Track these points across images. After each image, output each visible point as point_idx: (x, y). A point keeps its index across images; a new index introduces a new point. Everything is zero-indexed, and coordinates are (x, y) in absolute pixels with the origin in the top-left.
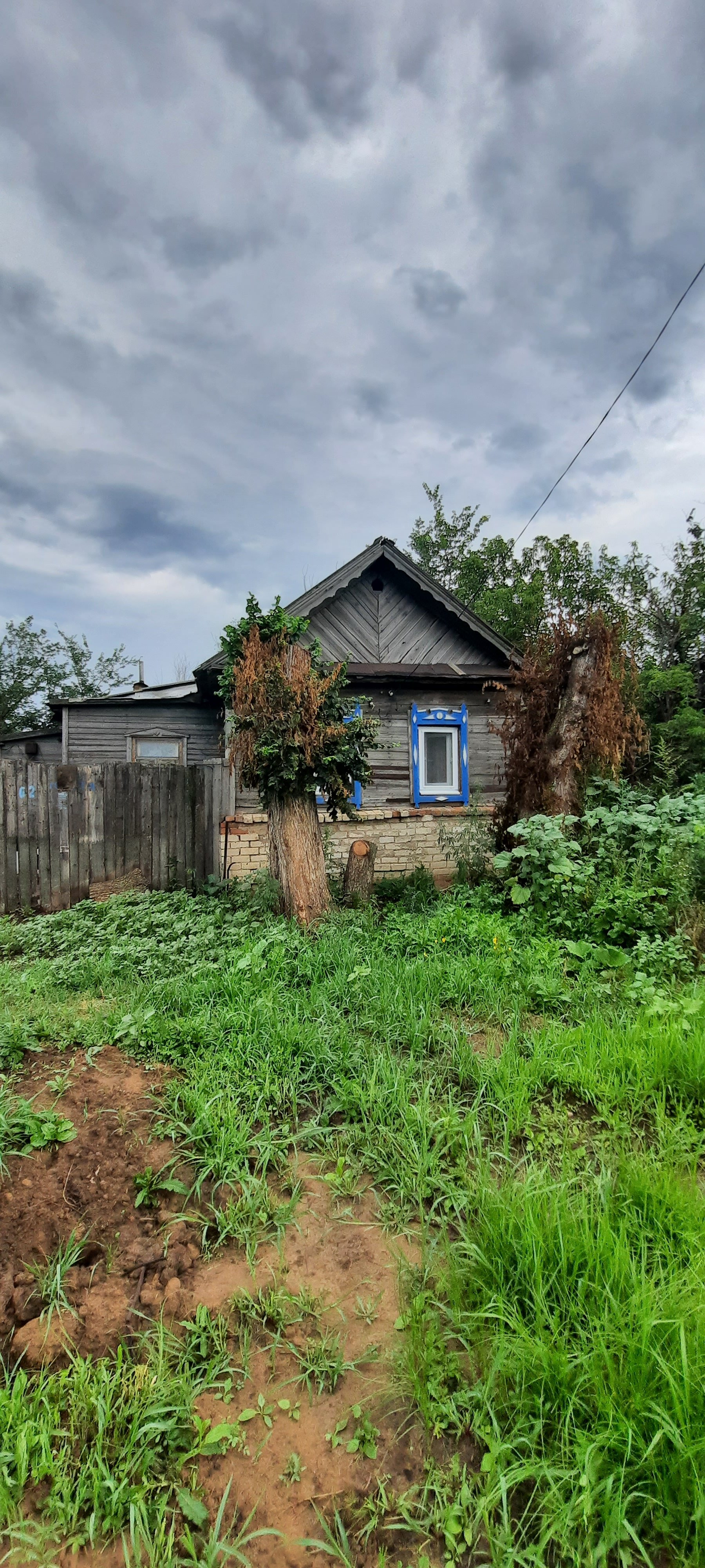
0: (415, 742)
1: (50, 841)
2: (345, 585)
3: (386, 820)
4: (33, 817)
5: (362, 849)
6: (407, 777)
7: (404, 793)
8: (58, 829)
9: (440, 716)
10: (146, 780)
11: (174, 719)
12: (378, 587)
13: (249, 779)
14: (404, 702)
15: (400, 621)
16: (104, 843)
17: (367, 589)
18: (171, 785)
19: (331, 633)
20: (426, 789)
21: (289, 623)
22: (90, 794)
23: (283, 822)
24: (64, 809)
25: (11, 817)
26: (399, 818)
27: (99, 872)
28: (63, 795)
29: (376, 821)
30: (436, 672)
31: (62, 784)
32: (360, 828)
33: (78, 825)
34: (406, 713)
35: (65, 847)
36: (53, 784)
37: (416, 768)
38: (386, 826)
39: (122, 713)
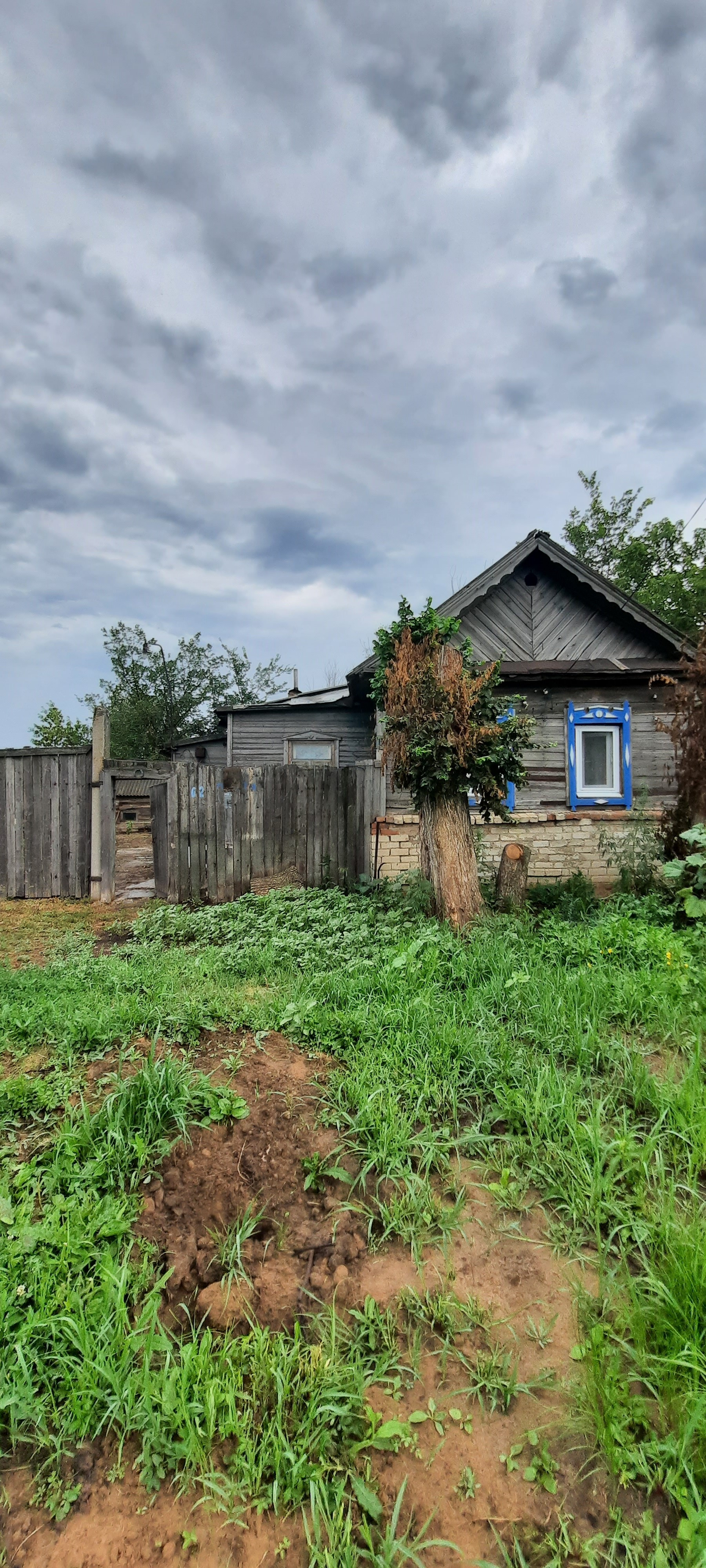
0: (572, 741)
1: (217, 838)
2: (497, 582)
3: (540, 823)
4: (202, 815)
5: (516, 853)
6: (562, 779)
7: (559, 795)
8: (224, 827)
9: (599, 714)
10: (302, 781)
11: (327, 723)
12: (531, 582)
13: (401, 780)
14: (558, 701)
15: (555, 616)
16: (263, 841)
17: (520, 585)
18: (325, 786)
19: (483, 633)
20: (583, 791)
21: (440, 624)
22: (251, 795)
23: (435, 823)
24: (229, 808)
25: (184, 814)
26: (554, 821)
27: (259, 868)
28: (228, 795)
29: (530, 824)
30: (597, 668)
31: (227, 784)
32: (513, 831)
33: (241, 825)
34: (561, 712)
35: (230, 842)
36: (220, 784)
37: (572, 769)
38: (540, 830)
39: (280, 717)
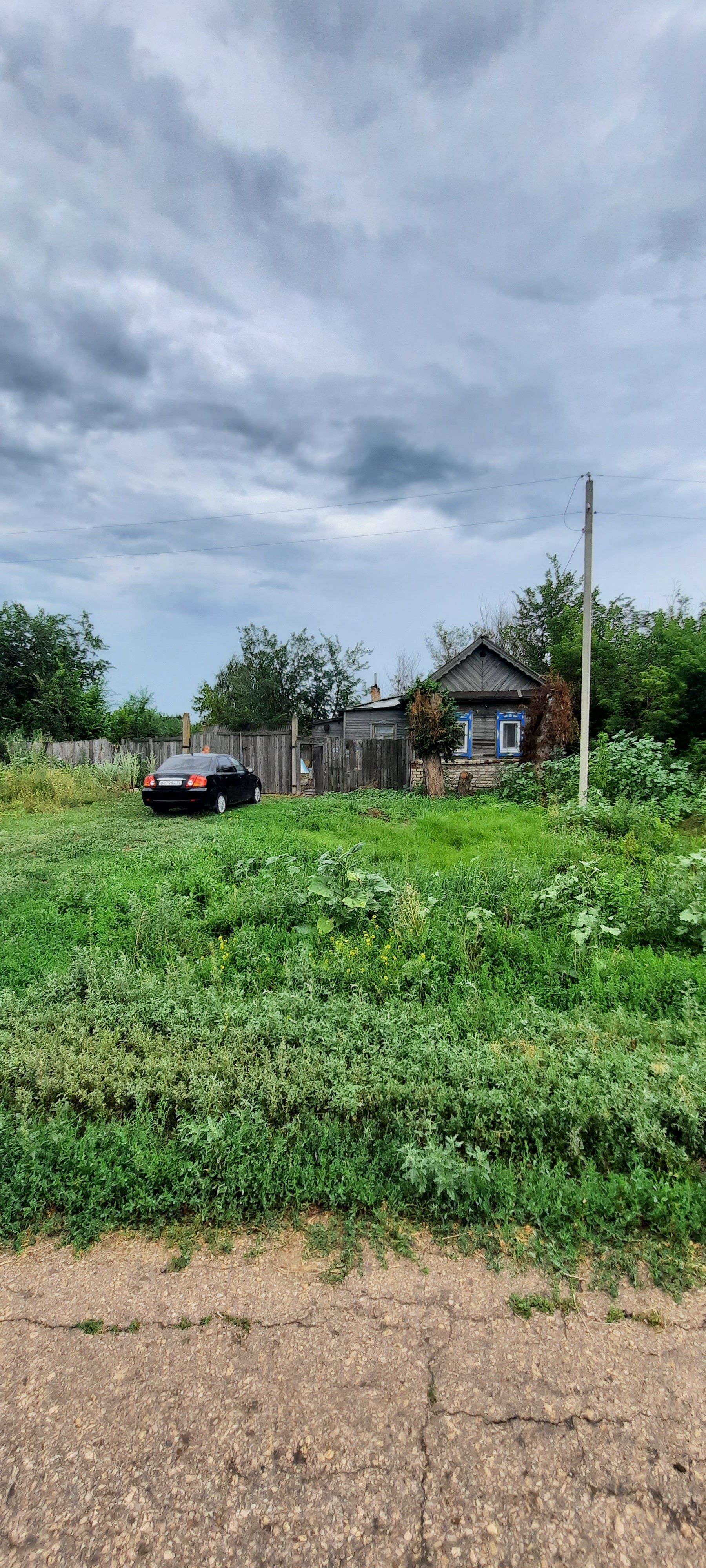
0: (498, 727)
1: (344, 769)
2: (464, 658)
3: (481, 764)
4: (337, 760)
5: (465, 775)
6: (493, 745)
7: (492, 752)
8: (346, 764)
9: (510, 716)
10: (379, 746)
11: (392, 716)
12: (482, 655)
13: (415, 748)
14: (492, 710)
15: (494, 670)
16: (363, 771)
17: (478, 657)
18: (389, 748)
19: (460, 679)
20: (503, 750)
21: (433, 684)
22: (357, 751)
23: (427, 763)
24: (348, 756)
25: (330, 760)
26: (487, 763)
27: (360, 782)
28: (348, 751)
29: (477, 764)
30: (508, 696)
31: (347, 747)
32: (470, 767)
33: (353, 764)
34: (494, 715)
35: (348, 771)
36: (344, 747)
37: (498, 740)
38: (481, 767)
39: (368, 713)
